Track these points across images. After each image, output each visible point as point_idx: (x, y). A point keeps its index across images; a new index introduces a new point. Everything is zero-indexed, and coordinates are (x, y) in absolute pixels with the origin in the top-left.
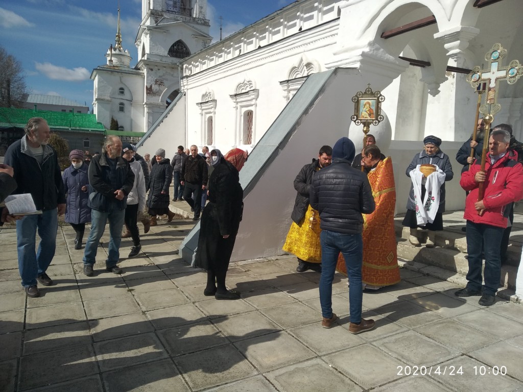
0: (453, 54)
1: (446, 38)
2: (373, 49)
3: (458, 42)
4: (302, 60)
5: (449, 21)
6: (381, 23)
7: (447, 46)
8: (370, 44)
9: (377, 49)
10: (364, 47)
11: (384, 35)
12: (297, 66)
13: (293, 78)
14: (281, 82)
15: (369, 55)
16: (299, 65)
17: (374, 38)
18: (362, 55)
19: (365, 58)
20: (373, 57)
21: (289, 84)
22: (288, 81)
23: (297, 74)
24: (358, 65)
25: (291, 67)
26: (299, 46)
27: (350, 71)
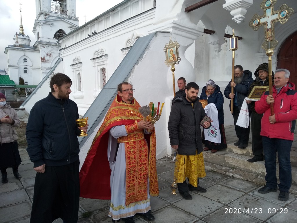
0: (237, 18)
1: (232, 6)
2: (180, 19)
3: (240, 9)
4: (133, 35)
6: (185, 1)
7: (232, 12)
9: (183, 19)
10: (174, 18)
11: (187, 9)
13: (129, 47)
14: (121, 49)
15: (177, 23)
16: (132, 38)
17: (180, 11)
18: (173, 23)
19: (175, 25)
20: (181, 24)
21: (127, 50)
22: (126, 48)
23: (131, 44)
24: (170, 30)
25: (127, 40)
26: (131, 26)
27: (166, 34)
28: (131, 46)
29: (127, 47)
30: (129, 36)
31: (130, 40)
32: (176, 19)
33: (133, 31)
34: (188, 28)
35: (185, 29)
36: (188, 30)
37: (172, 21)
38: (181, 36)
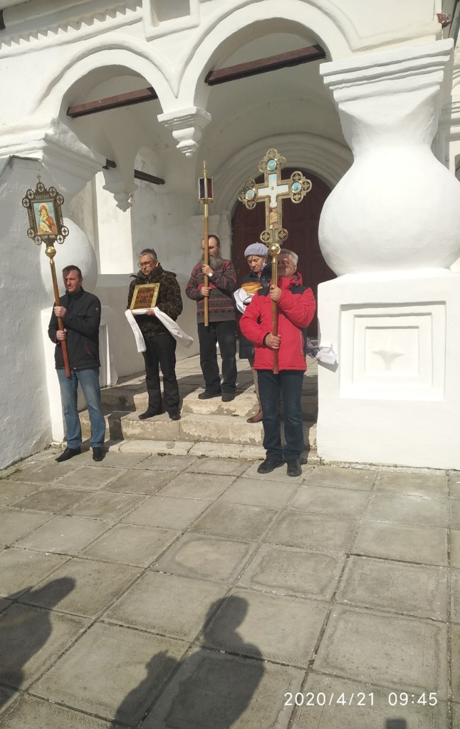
0: (186, 147)
1: (176, 122)
2: (58, 131)
3: (191, 130)
5: (177, 98)
6: (67, 92)
7: (176, 134)
8: (55, 123)
9: (64, 132)
10: (44, 127)
11: (71, 112)
18: (44, 139)
19: (49, 145)
24: (39, 155)
32: (51, 131)
37: (41, 134)
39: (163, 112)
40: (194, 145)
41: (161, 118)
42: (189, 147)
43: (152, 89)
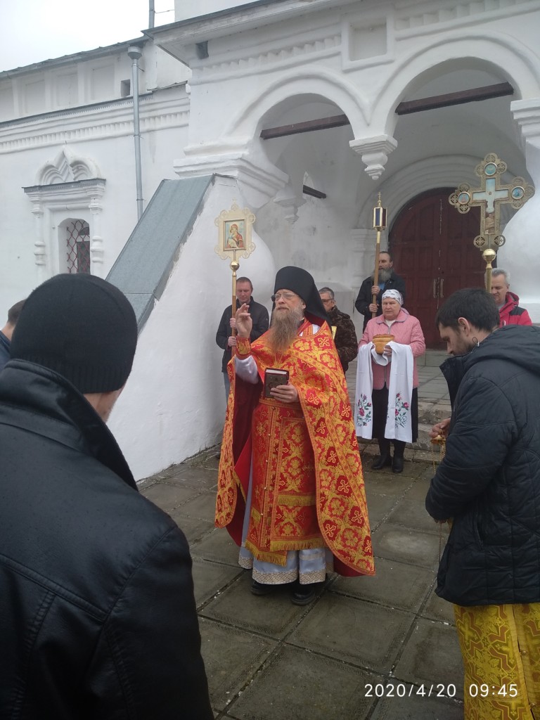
0: (374, 170)
1: (366, 147)
2: (253, 152)
3: (381, 155)
4: (64, 156)
5: (368, 125)
6: (263, 116)
7: (365, 158)
8: (250, 145)
9: (257, 153)
11: (264, 134)
12: (55, 165)
13: (48, 184)
14: (25, 188)
15: (249, 161)
16: (59, 164)
17: (253, 136)
18: (241, 159)
19: (244, 164)
20: (254, 163)
21: (43, 193)
22: (40, 187)
23: (55, 178)
24: (235, 173)
25: (42, 165)
26: (55, 134)
27: (228, 181)
28: (54, 183)
29: (42, 184)
30: (51, 157)
31: (52, 166)
32: (246, 152)
33: (64, 146)
34: (264, 172)
35: (259, 172)
36: (264, 175)
37: (239, 153)
38: (251, 186)
39: (354, 139)
40: (381, 170)
41: (352, 143)
42: (377, 170)
43: (344, 117)
